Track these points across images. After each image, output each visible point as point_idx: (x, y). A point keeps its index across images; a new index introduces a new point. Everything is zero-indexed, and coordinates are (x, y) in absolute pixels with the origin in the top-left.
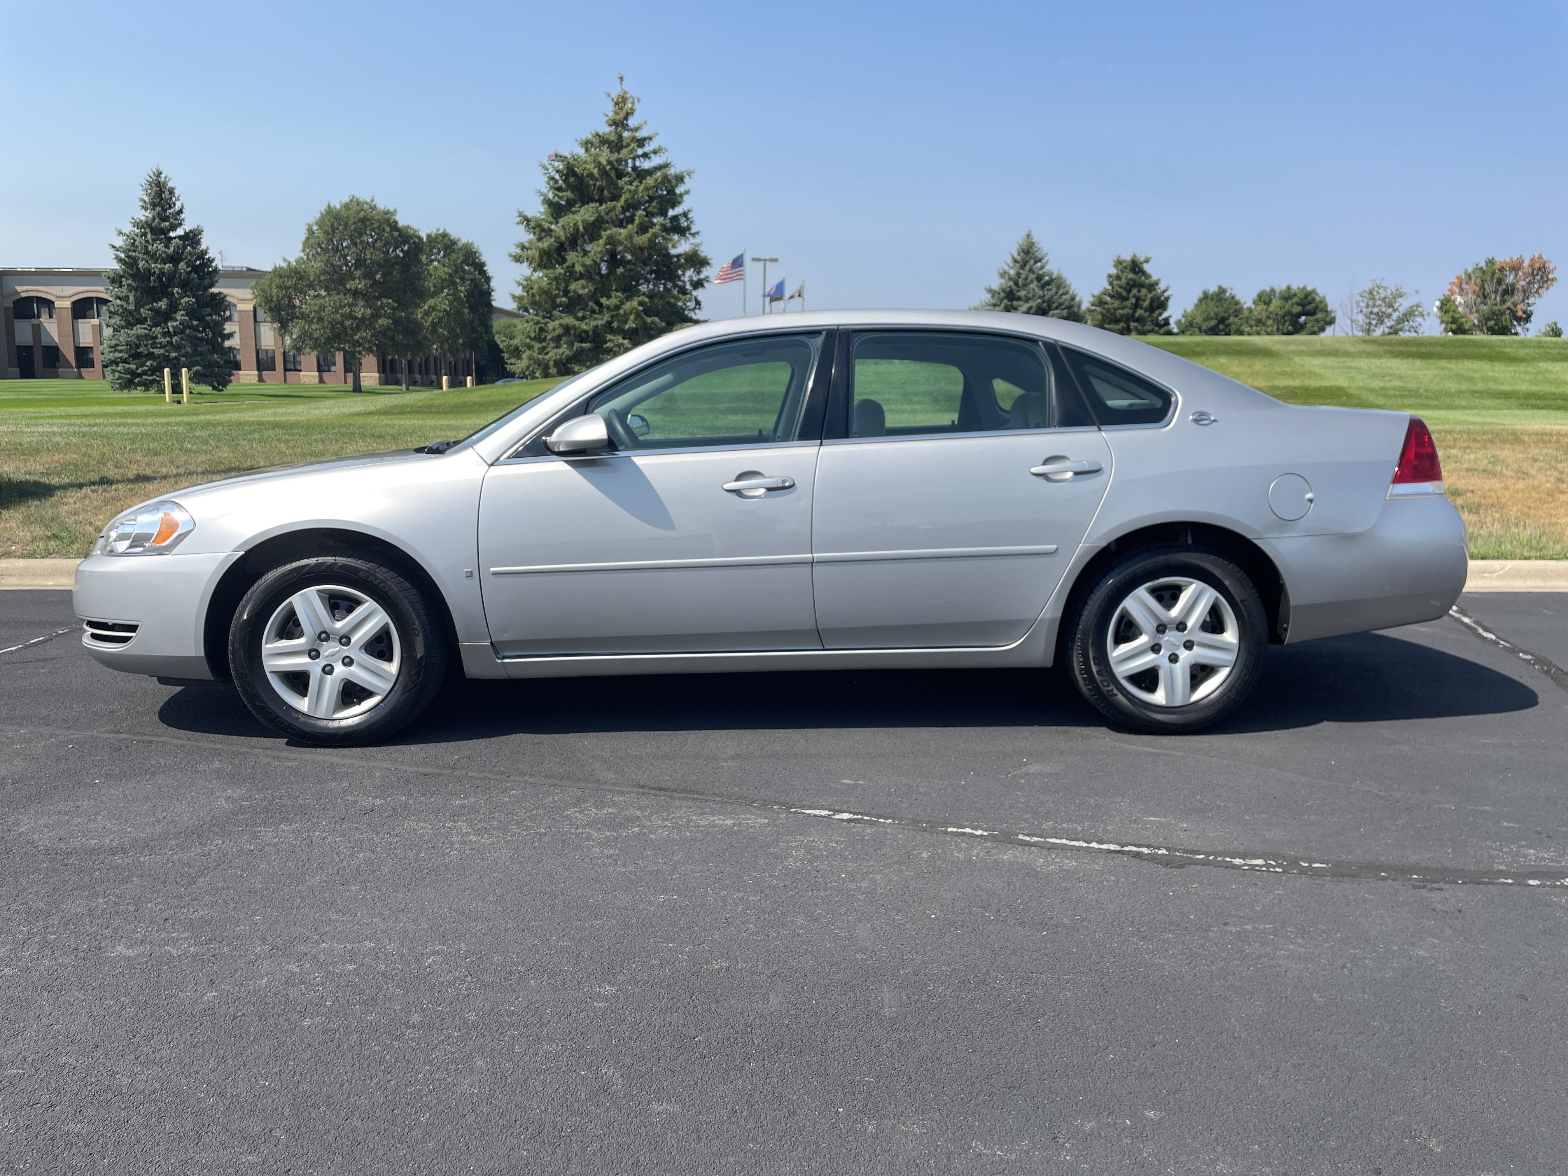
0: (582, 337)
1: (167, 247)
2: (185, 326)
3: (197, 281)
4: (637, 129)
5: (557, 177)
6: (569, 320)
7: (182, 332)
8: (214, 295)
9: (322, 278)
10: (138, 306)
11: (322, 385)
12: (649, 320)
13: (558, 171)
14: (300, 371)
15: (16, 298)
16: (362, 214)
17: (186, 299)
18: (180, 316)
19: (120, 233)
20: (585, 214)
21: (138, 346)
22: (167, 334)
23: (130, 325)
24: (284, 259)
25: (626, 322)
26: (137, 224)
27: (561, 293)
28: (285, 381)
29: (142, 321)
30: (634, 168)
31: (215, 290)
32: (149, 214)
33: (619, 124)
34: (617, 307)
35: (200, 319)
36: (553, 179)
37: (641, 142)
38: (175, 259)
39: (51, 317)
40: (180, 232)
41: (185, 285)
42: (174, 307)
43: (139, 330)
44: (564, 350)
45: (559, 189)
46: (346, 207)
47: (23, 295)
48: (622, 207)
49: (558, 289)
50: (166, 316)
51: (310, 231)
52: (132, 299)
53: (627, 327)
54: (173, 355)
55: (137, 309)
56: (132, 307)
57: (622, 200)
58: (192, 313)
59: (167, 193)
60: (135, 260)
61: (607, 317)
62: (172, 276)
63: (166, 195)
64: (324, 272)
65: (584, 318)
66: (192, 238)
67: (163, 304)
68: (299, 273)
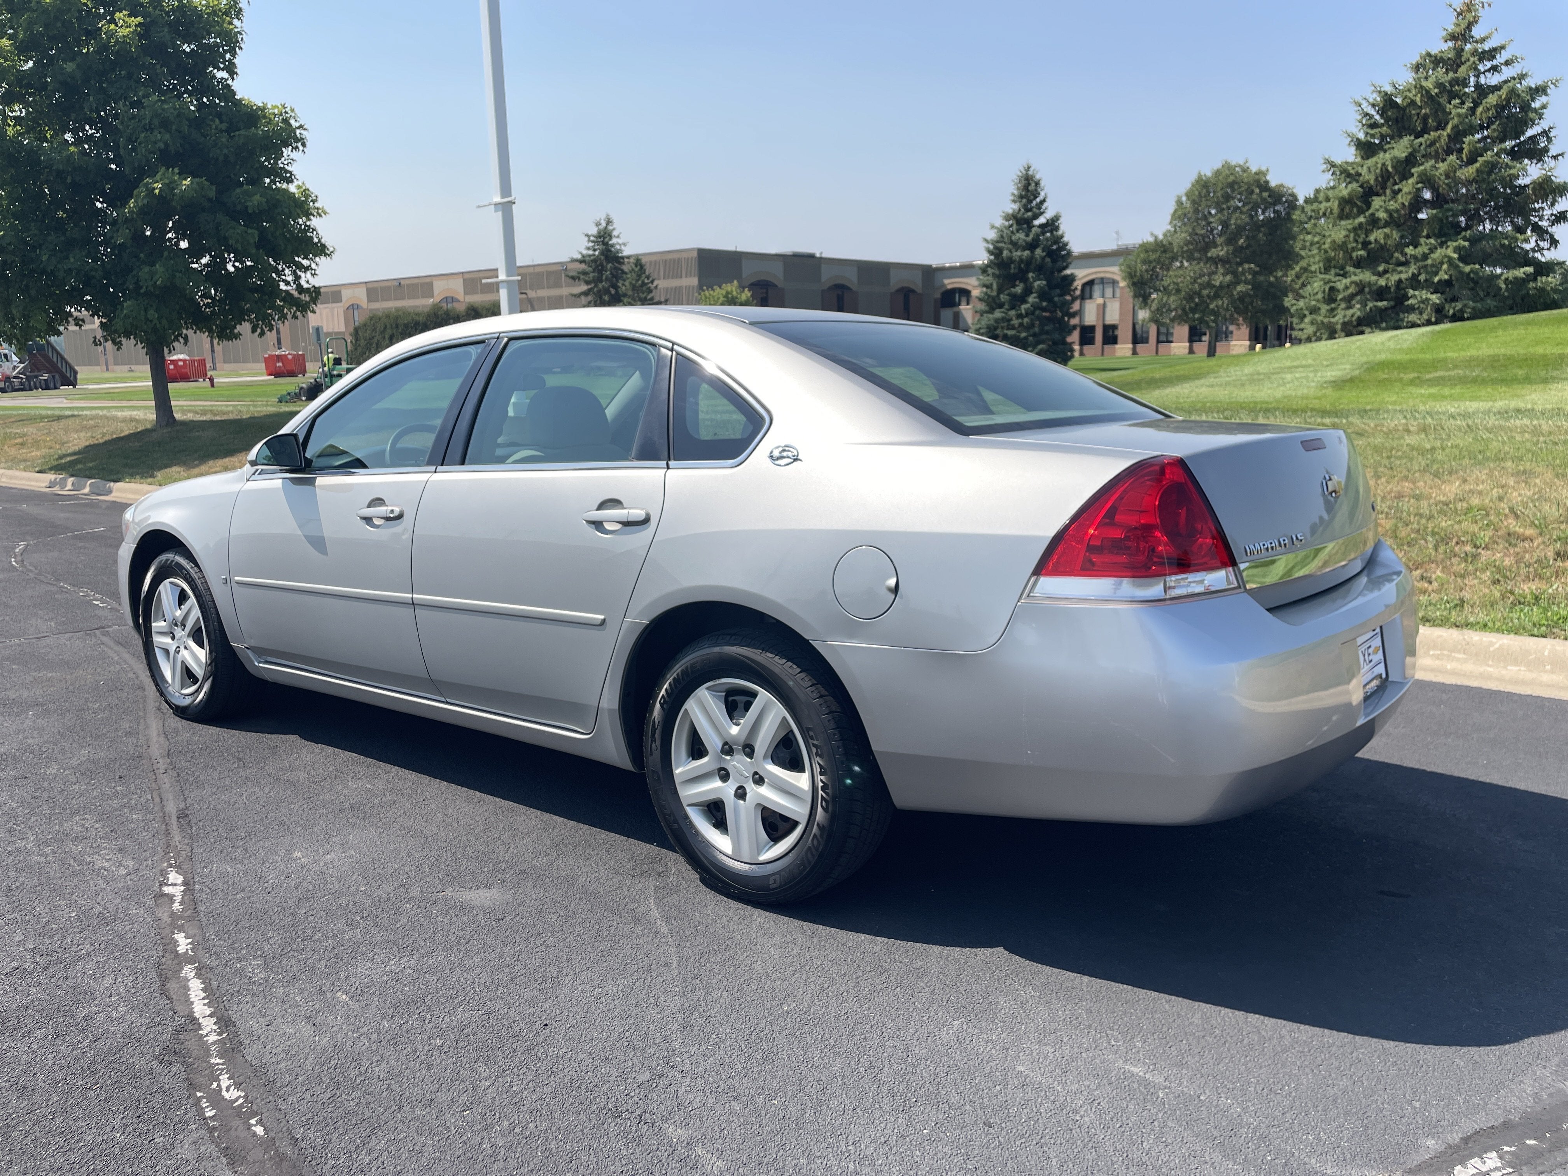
0: (1381, 293)
1: (1027, 235)
2: (1035, 307)
3: (1050, 264)
4: (1483, 40)
5: (1372, 112)
6: (1366, 276)
7: (1033, 313)
8: (1067, 276)
9: (1185, 248)
10: (1000, 291)
11: (1191, 356)
12: (1467, 269)
13: (1374, 106)
14: (1172, 342)
15: (943, 289)
16: (1232, 178)
17: (1038, 282)
18: (1032, 299)
19: (993, 227)
20: (1400, 149)
21: (996, 328)
22: (1020, 316)
23: (991, 310)
24: (1152, 234)
25: (1436, 274)
26: (1007, 217)
27: (1360, 246)
28: (1157, 353)
29: (1001, 306)
30: (1478, 86)
31: (1068, 272)
32: (1016, 206)
33: (1461, 36)
34: (1425, 257)
35: (1050, 300)
36: (1367, 114)
37: (1491, 54)
38: (1032, 246)
39: (968, 304)
40: (1042, 220)
41: (1040, 269)
42: (1028, 291)
43: (998, 314)
44: (1356, 311)
45: (1374, 125)
46: (1218, 173)
47: (949, 287)
48: (1449, 136)
49: (1356, 241)
50: (1021, 299)
51: (1179, 203)
52: (995, 286)
53: (1436, 279)
54: (1023, 335)
55: (998, 294)
56: (994, 293)
57: (1449, 127)
58: (1043, 295)
59: (1033, 184)
60: (1001, 250)
61: (1413, 269)
62: (1029, 262)
63: (1032, 187)
64: (1188, 243)
65: (1386, 272)
66: (1052, 225)
67: (1019, 289)
68: (1163, 246)
